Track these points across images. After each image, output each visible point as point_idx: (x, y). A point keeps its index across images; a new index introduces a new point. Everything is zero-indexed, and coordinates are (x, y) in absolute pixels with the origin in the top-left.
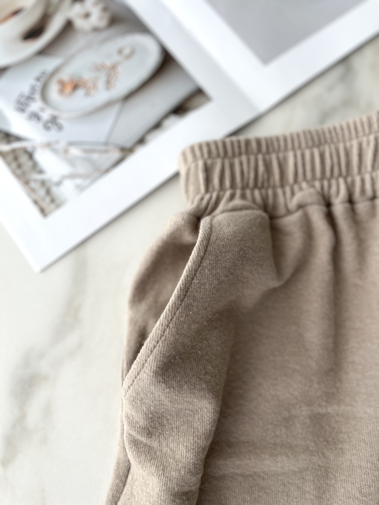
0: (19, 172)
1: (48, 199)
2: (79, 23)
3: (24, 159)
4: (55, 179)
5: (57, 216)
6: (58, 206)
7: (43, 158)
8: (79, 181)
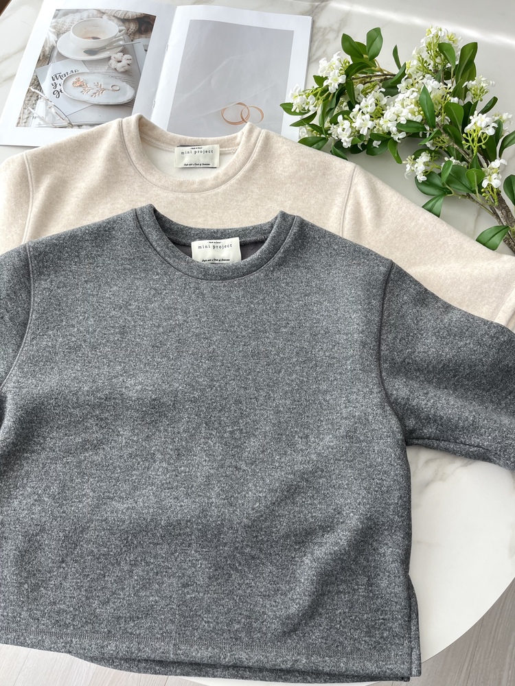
0: (27, 102)
1: (25, 121)
2: (112, 62)
3: (34, 99)
4: (35, 115)
5: (21, 129)
6: (25, 126)
7: (41, 105)
8: (42, 123)
